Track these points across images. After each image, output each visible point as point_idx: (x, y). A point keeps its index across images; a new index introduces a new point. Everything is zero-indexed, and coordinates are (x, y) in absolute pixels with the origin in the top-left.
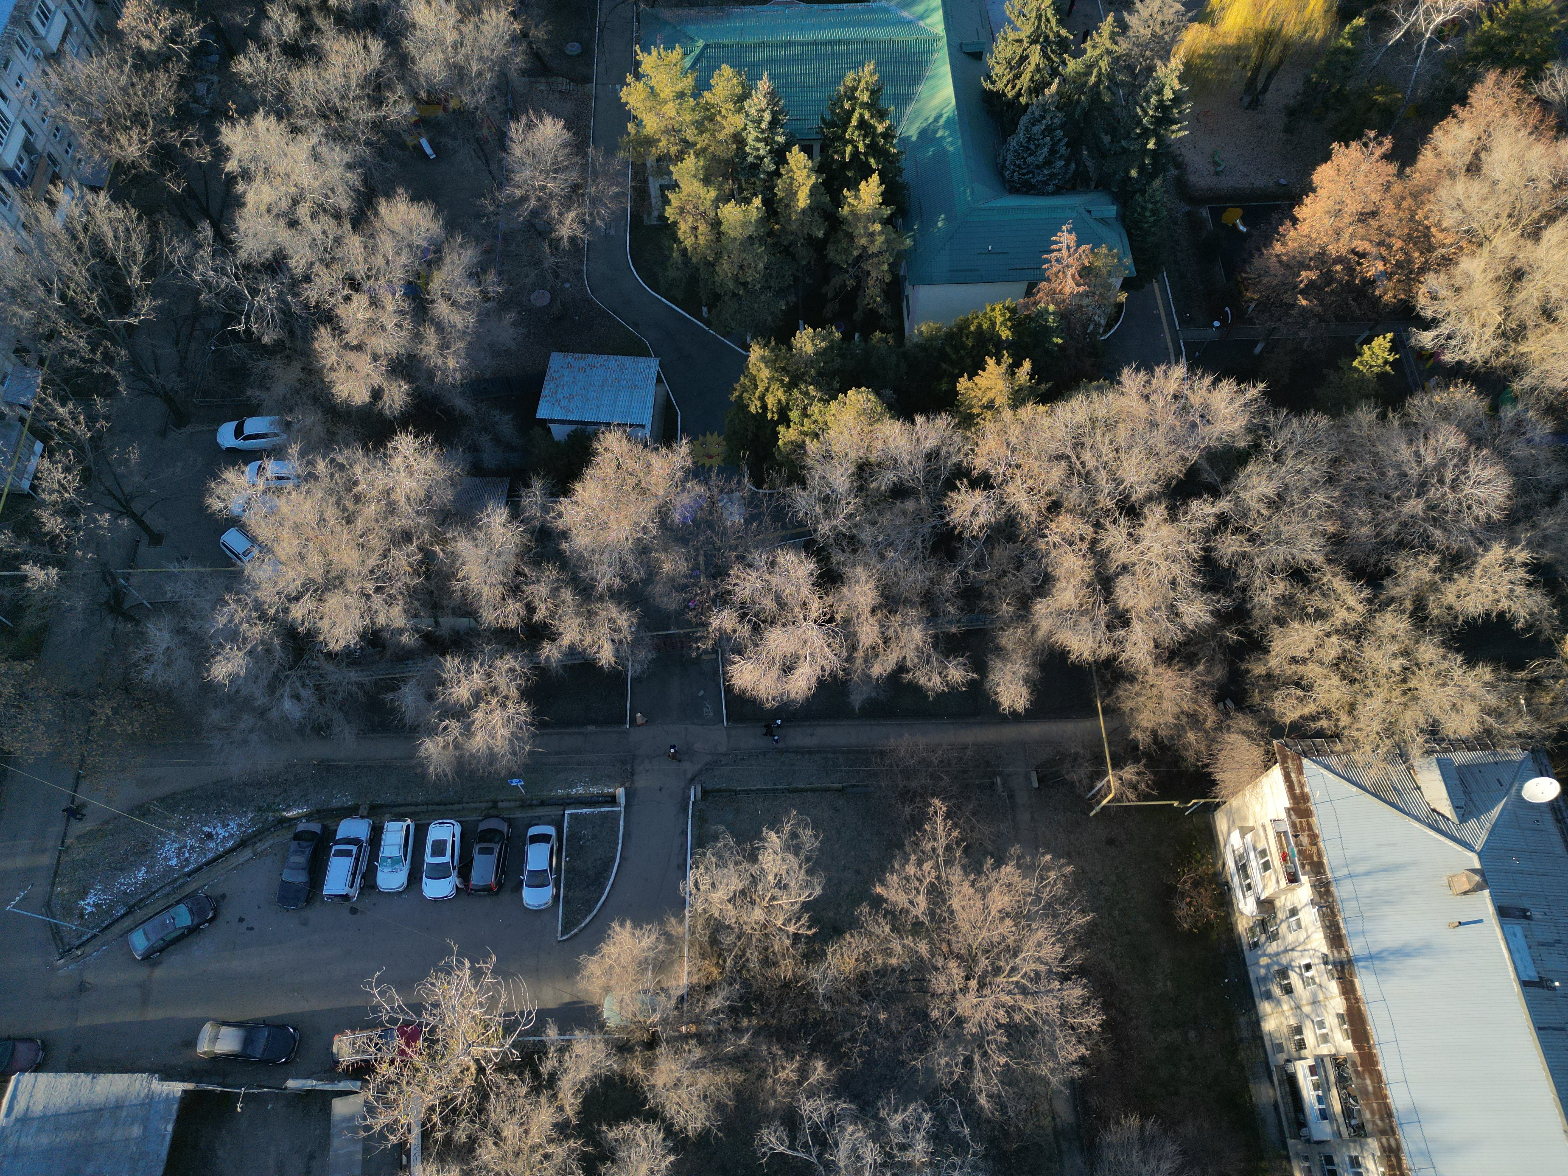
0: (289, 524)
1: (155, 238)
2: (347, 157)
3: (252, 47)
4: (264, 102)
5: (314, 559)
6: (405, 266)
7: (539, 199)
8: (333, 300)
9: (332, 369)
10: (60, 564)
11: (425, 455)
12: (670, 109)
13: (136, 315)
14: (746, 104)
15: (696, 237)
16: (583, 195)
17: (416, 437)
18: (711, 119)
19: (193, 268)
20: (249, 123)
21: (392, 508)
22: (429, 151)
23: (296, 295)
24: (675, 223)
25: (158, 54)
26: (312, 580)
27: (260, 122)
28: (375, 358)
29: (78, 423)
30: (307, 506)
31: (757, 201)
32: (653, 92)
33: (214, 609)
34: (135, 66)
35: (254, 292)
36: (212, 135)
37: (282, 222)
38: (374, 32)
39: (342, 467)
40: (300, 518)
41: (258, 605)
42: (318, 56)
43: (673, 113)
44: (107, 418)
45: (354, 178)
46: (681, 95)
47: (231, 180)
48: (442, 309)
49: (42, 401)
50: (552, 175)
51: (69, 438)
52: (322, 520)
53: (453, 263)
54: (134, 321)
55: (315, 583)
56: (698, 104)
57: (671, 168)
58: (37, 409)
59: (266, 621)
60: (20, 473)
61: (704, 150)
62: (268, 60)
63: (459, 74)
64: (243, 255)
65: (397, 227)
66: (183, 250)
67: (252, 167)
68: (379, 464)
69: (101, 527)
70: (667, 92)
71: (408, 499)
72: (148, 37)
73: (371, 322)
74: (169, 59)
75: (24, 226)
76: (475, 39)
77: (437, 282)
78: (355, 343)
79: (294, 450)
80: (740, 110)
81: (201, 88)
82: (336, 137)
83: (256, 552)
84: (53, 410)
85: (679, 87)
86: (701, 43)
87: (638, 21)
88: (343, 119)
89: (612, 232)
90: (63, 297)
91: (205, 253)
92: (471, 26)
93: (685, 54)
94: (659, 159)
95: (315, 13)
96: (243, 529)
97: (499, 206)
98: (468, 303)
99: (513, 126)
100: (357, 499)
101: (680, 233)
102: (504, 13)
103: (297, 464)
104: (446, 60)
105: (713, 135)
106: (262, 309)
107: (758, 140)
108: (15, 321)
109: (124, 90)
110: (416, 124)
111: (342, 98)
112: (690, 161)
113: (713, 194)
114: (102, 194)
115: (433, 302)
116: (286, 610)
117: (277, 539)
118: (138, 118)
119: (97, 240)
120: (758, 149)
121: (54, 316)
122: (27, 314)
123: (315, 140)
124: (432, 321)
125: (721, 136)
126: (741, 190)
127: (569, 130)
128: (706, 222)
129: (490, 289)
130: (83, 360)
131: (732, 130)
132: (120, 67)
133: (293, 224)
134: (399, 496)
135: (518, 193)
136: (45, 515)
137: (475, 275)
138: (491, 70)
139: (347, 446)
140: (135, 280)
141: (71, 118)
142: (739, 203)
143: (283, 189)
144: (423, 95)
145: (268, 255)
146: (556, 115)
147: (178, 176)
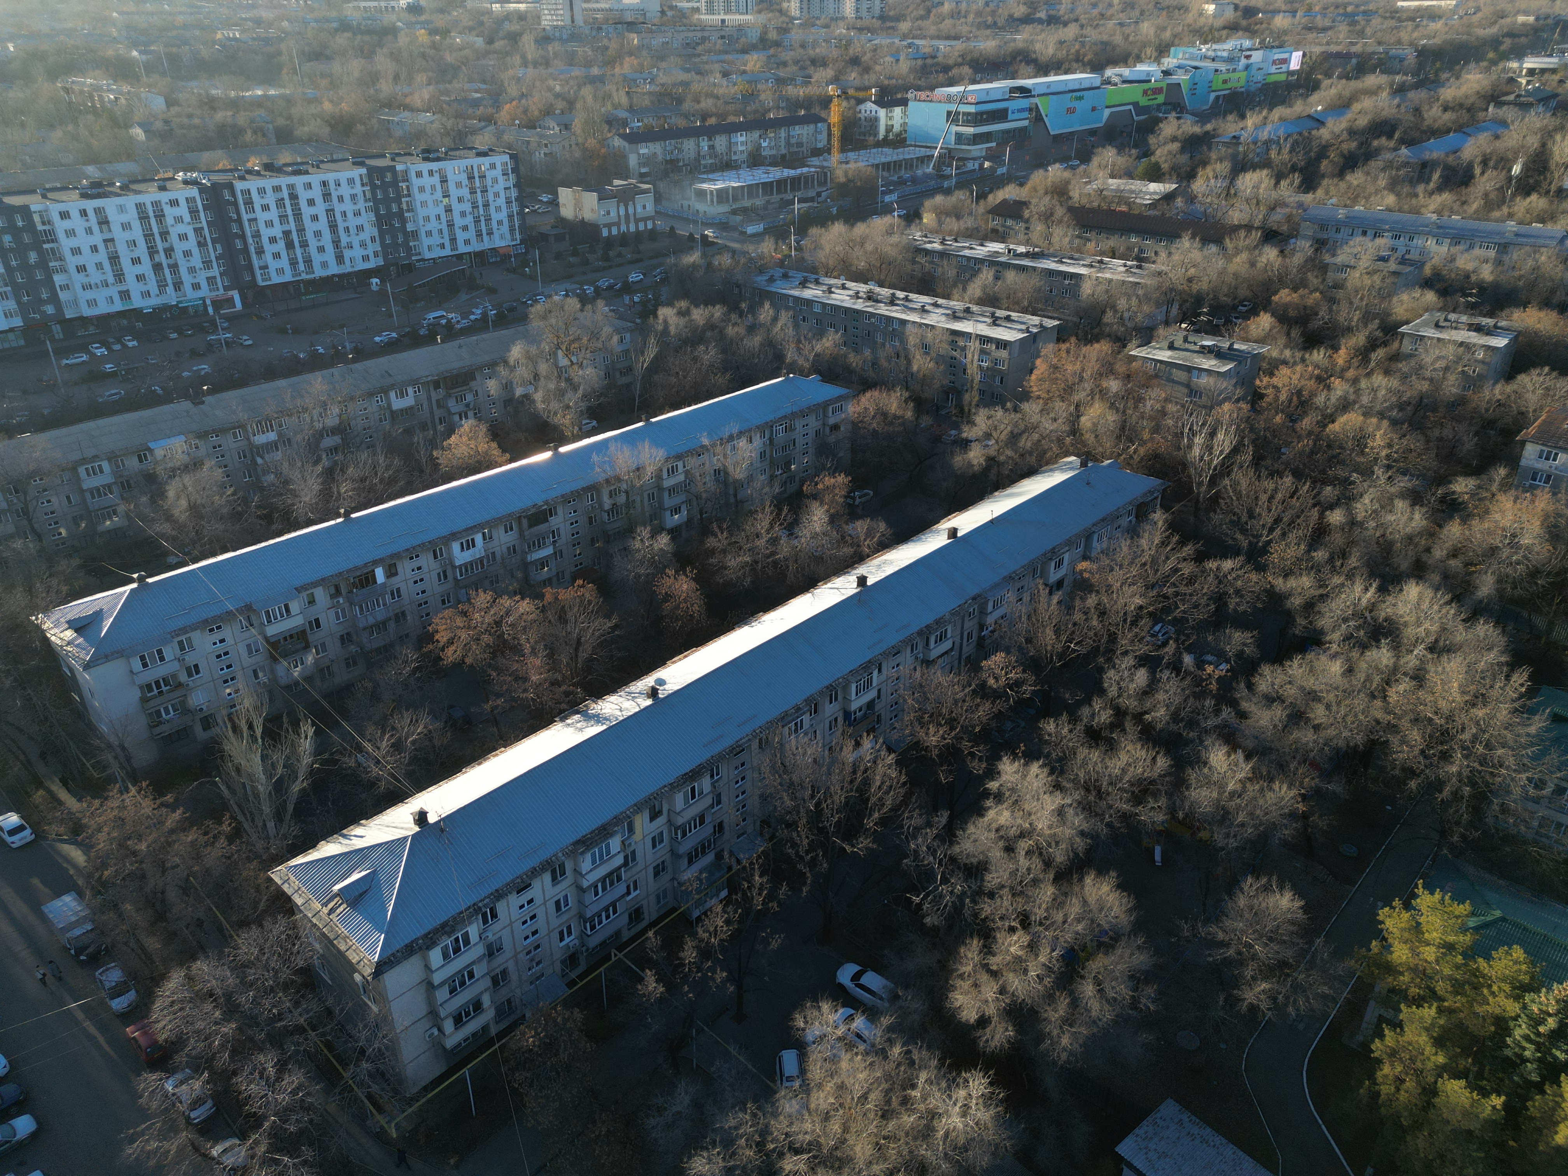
0: (837, 1080)
1: (905, 802)
2: (1085, 826)
3: (1065, 717)
4: (1048, 756)
5: (835, 1127)
6: (1077, 933)
7: (1240, 953)
8: (999, 924)
9: (961, 976)
10: (670, 987)
11: (987, 1106)
12: (1430, 953)
13: (853, 846)
14: (1528, 997)
15: (1398, 1089)
16: (1288, 975)
17: (991, 1084)
18: (1476, 987)
19: (915, 837)
20: (1026, 764)
21: (926, 1132)
22: (1158, 857)
23: (974, 902)
24: (1379, 1061)
25: (995, 690)
26: (819, 1145)
27: (1035, 768)
28: (1002, 991)
29: (760, 894)
30: (861, 1076)
31: (1497, 1101)
32: (1417, 928)
33: (733, 1107)
34: (974, 691)
35: (945, 880)
36: (994, 758)
37: (1001, 844)
38: (1168, 752)
39: (912, 1063)
40: (849, 1082)
41: (765, 1132)
42: (1111, 747)
43: (1431, 958)
44: (779, 904)
45: (1080, 844)
46: (1450, 947)
47: (987, 794)
48: (1088, 989)
49: (751, 864)
50: (1264, 940)
51: (747, 900)
52: (864, 1097)
53: (1121, 957)
54: (848, 848)
55: (820, 1149)
56: (1466, 965)
57: (1403, 1006)
58: (744, 868)
59: (760, 1151)
60: (699, 903)
61: (1451, 1011)
62: (1071, 731)
63: (1223, 816)
64: (956, 849)
65: (1092, 900)
66: (917, 821)
67: (1007, 794)
68: (944, 1084)
69: (714, 980)
70: (1434, 935)
71: (947, 1134)
72: (996, 679)
73: (1018, 960)
74: (1000, 697)
75: (830, 749)
76: (1255, 798)
77: (1098, 964)
78: (994, 968)
79: (886, 1021)
80: (1517, 998)
81: (1009, 725)
82: (1086, 807)
83: (797, 1084)
84: (752, 875)
85: (1451, 938)
86: (1498, 913)
87: (1433, 860)
88: (1101, 798)
89: (1301, 1027)
90: (817, 805)
91: (931, 833)
92: (1257, 787)
93: (1473, 914)
94: (1392, 991)
95: (1128, 718)
96: (802, 1057)
97: (1195, 936)
98: (1115, 999)
99: (1250, 880)
100: (905, 1101)
101: (1379, 1074)
102: (1293, 792)
103: (879, 1034)
104: (1218, 800)
105: (1470, 1003)
106: (941, 896)
107: (1527, 1038)
108: (778, 803)
109: (956, 702)
110: (1160, 833)
111: (1111, 784)
112: (1429, 1012)
113: (1441, 1059)
114: (893, 756)
115: (1083, 977)
116: (781, 1155)
117: (820, 1086)
118: (951, 723)
119: (867, 783)
120: (1524, 1049)
121: (803, 813)
122: (789, 803)
123: (1068, 801)
124: (1071, 993)
125: (1480, 1010)
126: (1480, 1076)
127: (1305, 913)
128: (1418, 1083)
129: (1143, 1000)
130: (797, 853)
131: (1498, 1011)
132: (964, 687)
133: (1009, 849)
134: (942, 1126)
135: (1221, 936)
136: (689, 943)
137: (1137, 979)
138: (1255, 827)
139: (929, 1048)
140: (869, 823)
141: (910, 701)
142: (1472, 1087)
143: (1019, 821)
144: (1181, 815)
145: (974, 861)
146: (1299, 892)
147: (950, 772)
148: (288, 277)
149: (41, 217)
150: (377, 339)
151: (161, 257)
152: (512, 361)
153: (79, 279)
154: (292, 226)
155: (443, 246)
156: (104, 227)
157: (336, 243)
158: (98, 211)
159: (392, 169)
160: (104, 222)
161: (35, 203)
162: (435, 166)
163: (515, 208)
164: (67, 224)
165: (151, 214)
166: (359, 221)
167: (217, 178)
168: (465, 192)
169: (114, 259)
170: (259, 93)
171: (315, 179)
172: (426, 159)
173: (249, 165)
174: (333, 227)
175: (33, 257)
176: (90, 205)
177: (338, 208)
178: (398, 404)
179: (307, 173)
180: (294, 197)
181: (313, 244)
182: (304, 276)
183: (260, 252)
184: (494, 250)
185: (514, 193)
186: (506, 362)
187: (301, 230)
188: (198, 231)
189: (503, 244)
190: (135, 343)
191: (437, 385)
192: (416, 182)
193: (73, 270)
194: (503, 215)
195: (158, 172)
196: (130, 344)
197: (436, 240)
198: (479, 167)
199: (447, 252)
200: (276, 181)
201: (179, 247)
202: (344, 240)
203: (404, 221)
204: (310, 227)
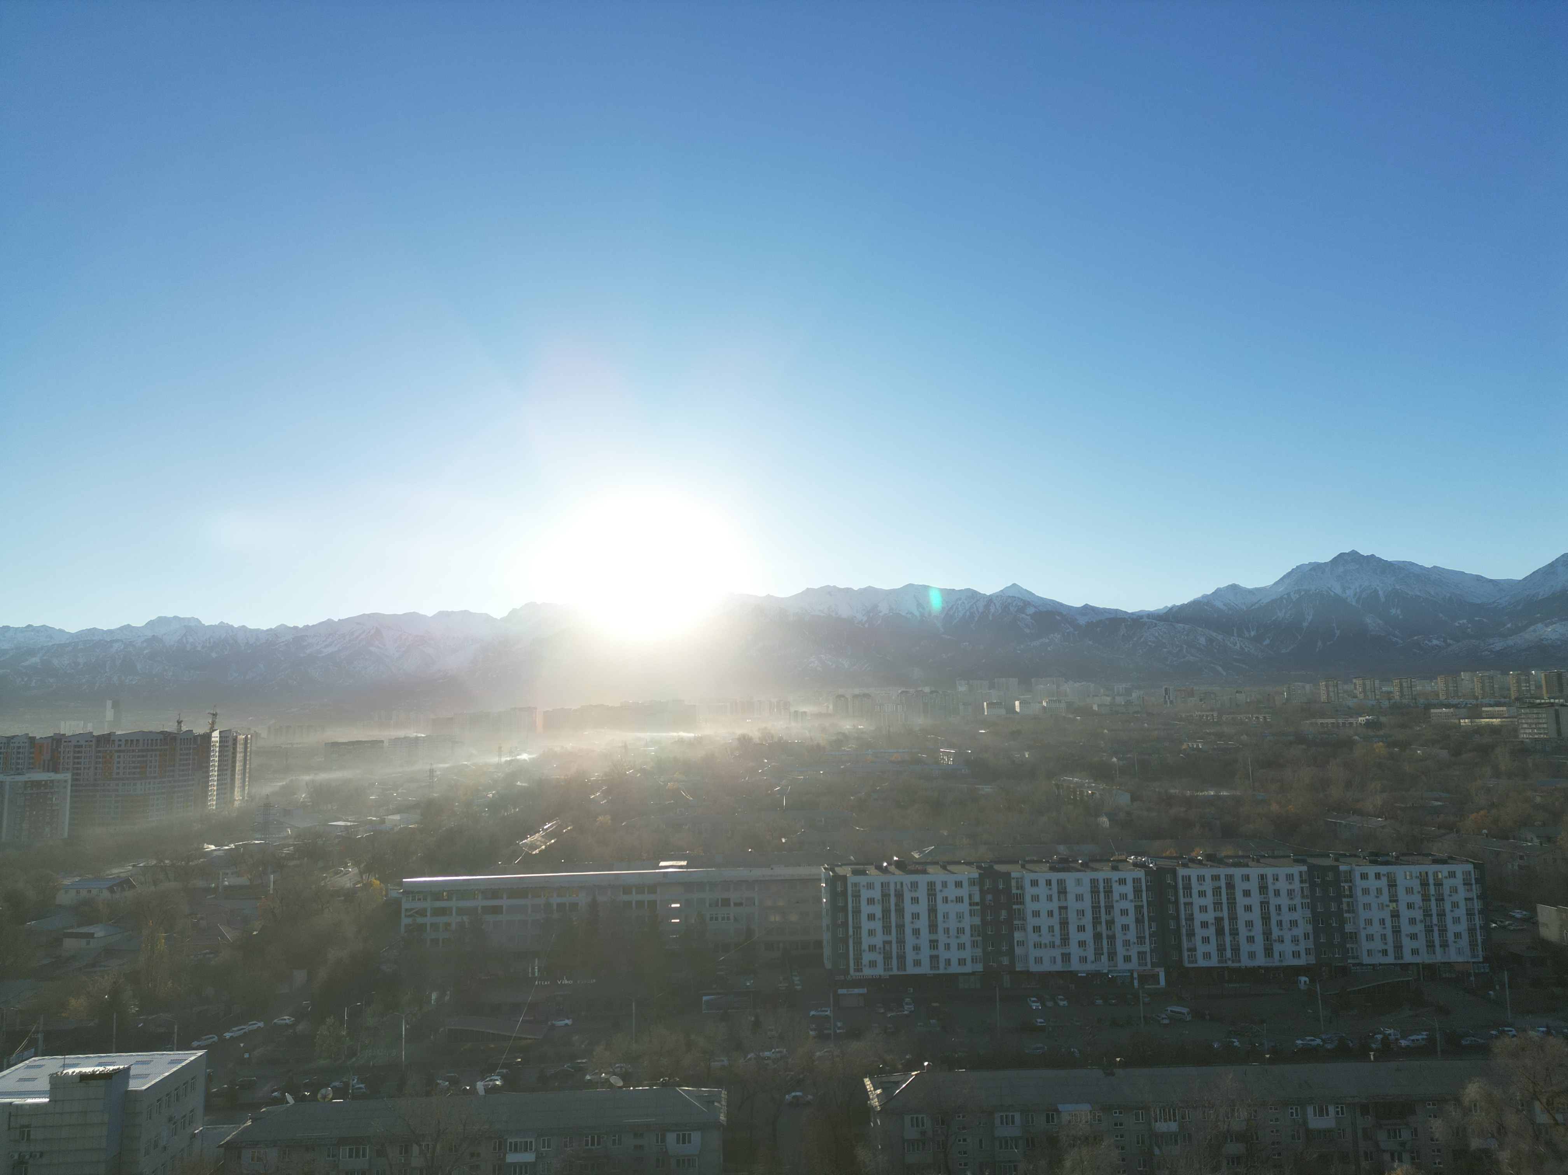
148: (1214, 962)
149: (1017, 882)
150: (1299, 1042)
151: (1103, 928)
152: (1466, 1101)
153: (1033, 937)
154: (1225, 913)
155: (1385, 953)
156: (1062, 896)
157: (1267, 935)
158: (1061, 882)
159: (1335, 869)
160: (1063, 892)
161: (1015, 871)
162: (1383, 869)
163: (1478, 921)
164: (1035, 891)
165: (1101, 889)
166: (1294, 916)
167: (1163, 863)
168: (1417, 899)
169: (1064, 924)
170: (1212, 793)
171: (1254, 872)
172: (1375, 862)
173: (1194, 854)
174: (1266, 919)
175: (1004, 914)
176: (1055, 876)
177: (1273, 901)
178: (1316, 1122)
179: (1247, 866)
180: (1230, 886)
181: (1243, 932)
182: (1230, 964)
183: (1191, 934)
184: (1448, 965)
185: (1477, 905)
186: (1458, 1101)
187: (1233, 918)
188: (1138, 908)
189: (1460, 959)
190: (1065, 1002)
191: (1365, 1109)
192: (1360, 883)
193: (1030, 929)
194: (1463, 927)
195: (1113, 854)
196: (1062, 1003)
197: (1378, 945)
198: (1435, 874)
199: (1390, 959)
200: (1215, 871)
201: (1120, 921)
202: (1276, 932)
203: (1342, 922)
204: (1243, 916)
